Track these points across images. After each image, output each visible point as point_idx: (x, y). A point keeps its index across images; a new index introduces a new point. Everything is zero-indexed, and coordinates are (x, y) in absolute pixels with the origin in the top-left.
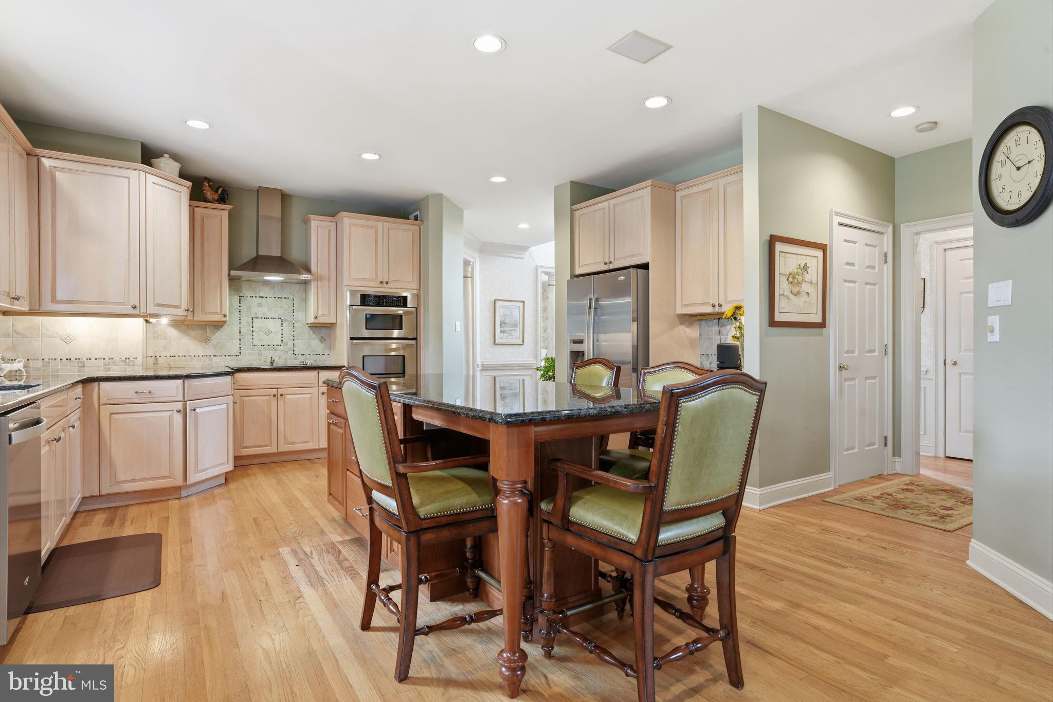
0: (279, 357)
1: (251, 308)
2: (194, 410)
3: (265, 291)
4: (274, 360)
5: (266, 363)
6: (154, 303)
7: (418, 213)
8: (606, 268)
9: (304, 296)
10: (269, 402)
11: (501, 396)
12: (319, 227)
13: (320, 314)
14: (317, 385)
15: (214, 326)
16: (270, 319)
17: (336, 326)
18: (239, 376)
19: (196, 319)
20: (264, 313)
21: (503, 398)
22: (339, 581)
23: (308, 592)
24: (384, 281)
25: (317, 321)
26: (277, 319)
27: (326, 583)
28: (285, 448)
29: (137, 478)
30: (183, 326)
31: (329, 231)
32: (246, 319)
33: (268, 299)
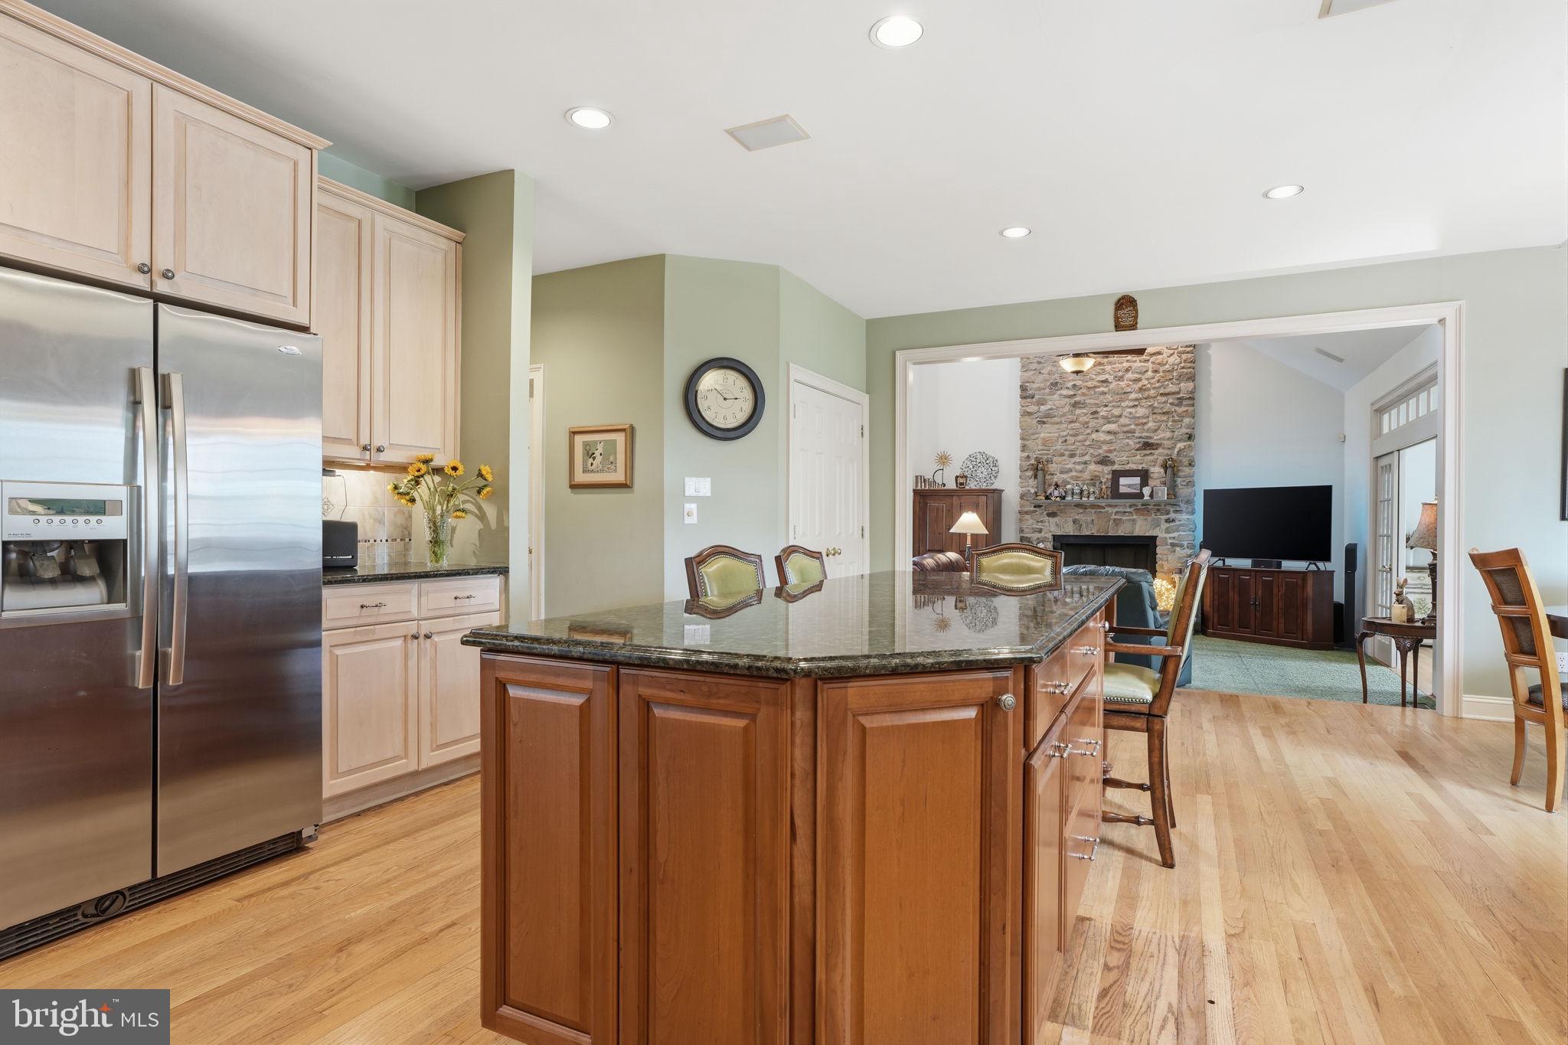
22: (1155, 933)
23: (1215, 941)
27: (1177, 940)
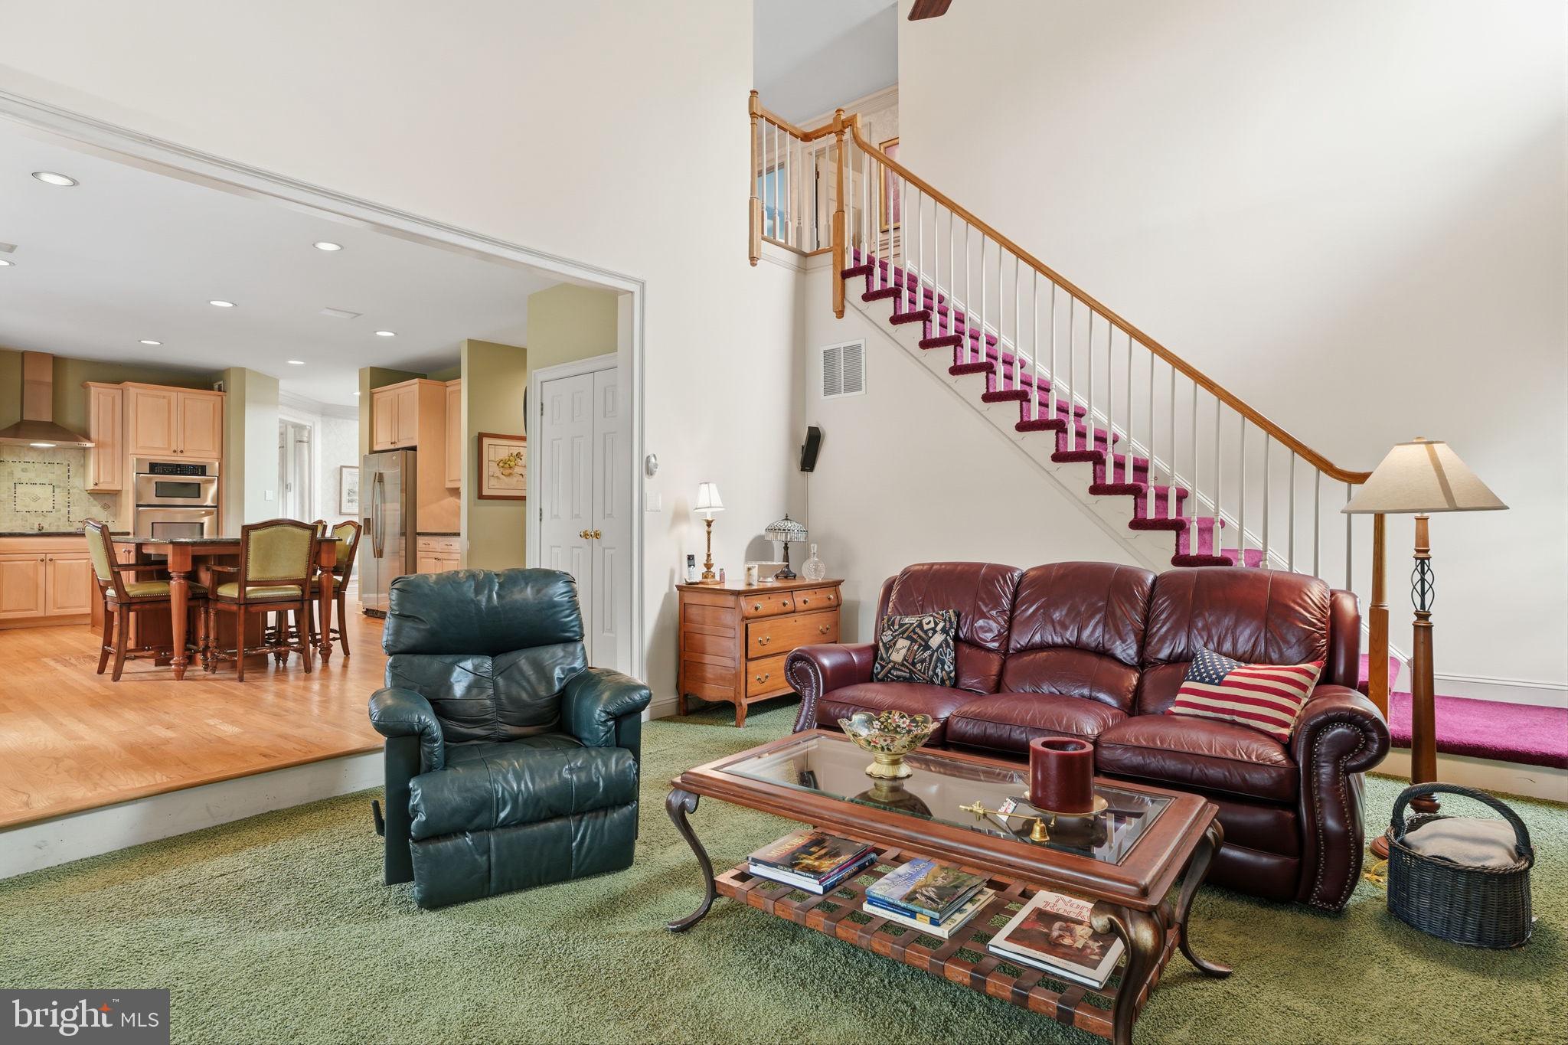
0: (50, 523)
1: (13, 473)
3: (31, 458)
4: (42, 526)
5: (31, 529)
7: (221, 382)
8: (392, 447)
9: (82, 463)
10: (35, 567)
12: (100, 396)
13: (101, 480)
16: (38, 485)
17: (121, 495)
20: (30, 479)
24: (178, 450)
25: (97, 488)
26: (47, 485)
28: (54, 612)
31: (113, 398)
32: (8, 484)
33: (36, 465)
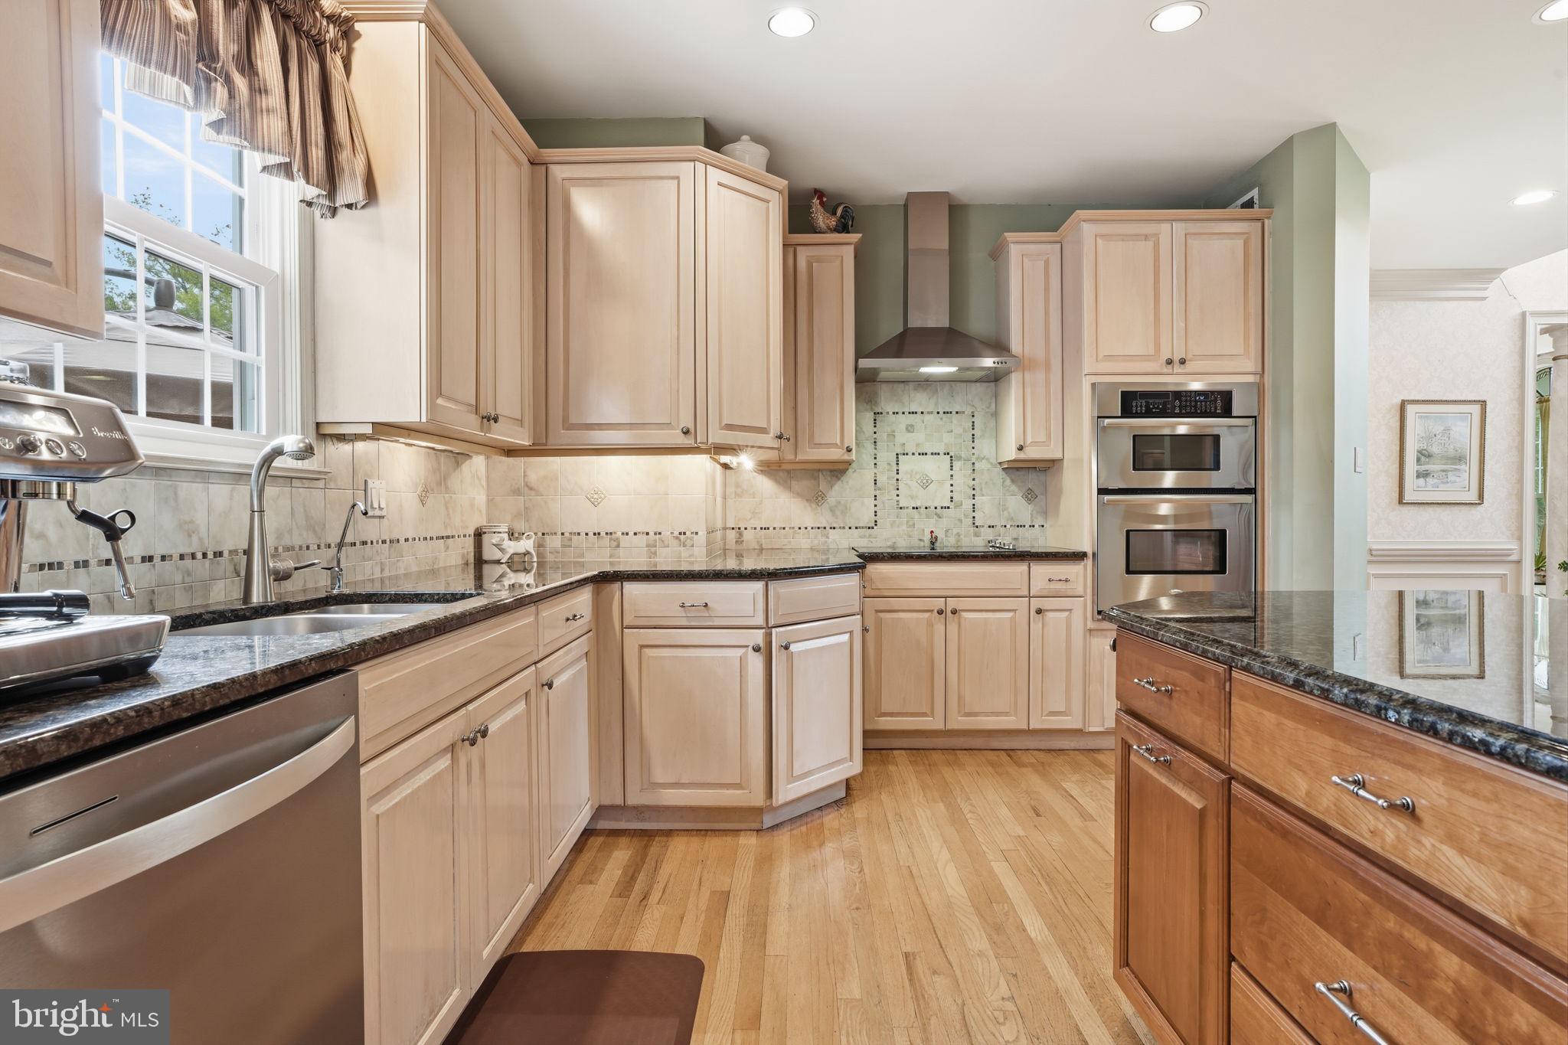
0: (947, 531)
1: (894, 436)
2: (786, 648)
3: (919, 401)
4: (936, 538)
5: (922, 544)
6: (720, 423)
7: (1254, 193)
9: (993, 405)
10: (930, 625)
11: (1418, 620)
12: (1027, 258)
13: (1029, 440)
14: (1026, 593)
15: (831, 471)
16: (929, 456)
17: (1061, 466)
18: (874, 569)
19: (800, 457)
20: (918, 445)
21: (1423, 624)
24: (1176, 359)
25: (1022, 456)
26: (942, 456)
28: (958, 722)
29: (683, 781)
30: (781, 474)
31: (1047, 262)
32: (886, 456)
33: (927, 417)
